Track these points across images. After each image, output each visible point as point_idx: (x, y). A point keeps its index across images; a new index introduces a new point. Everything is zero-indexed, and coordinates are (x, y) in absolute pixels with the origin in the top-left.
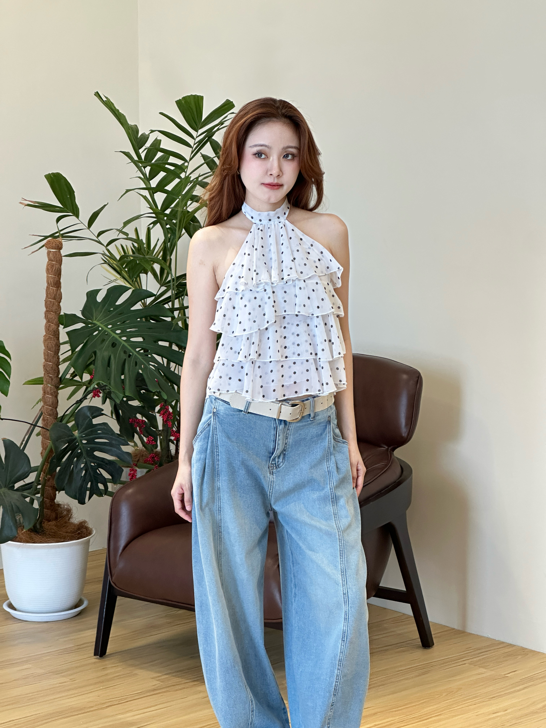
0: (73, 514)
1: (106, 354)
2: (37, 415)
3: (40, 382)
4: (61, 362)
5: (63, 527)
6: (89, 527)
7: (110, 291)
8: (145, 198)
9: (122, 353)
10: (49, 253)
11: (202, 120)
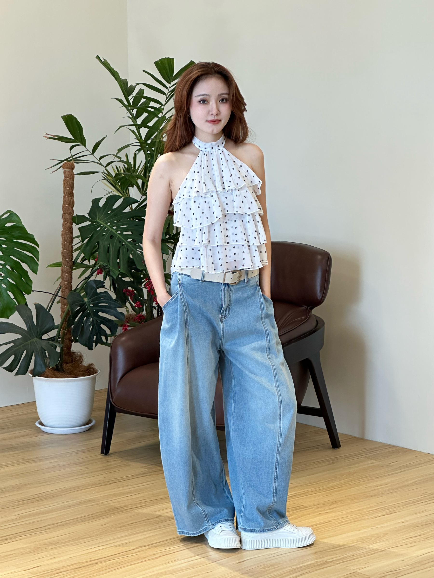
0: (84, 359)
1: (106, 243)
2: (57, 288)
3: (58, 266)
4: (74, 250)
5: (77, 368)
6: (95, 369)
7: (108, 199)
8: (133, 132)
9: (118, 243)
10: (65, 172)
11: (174, 76)
